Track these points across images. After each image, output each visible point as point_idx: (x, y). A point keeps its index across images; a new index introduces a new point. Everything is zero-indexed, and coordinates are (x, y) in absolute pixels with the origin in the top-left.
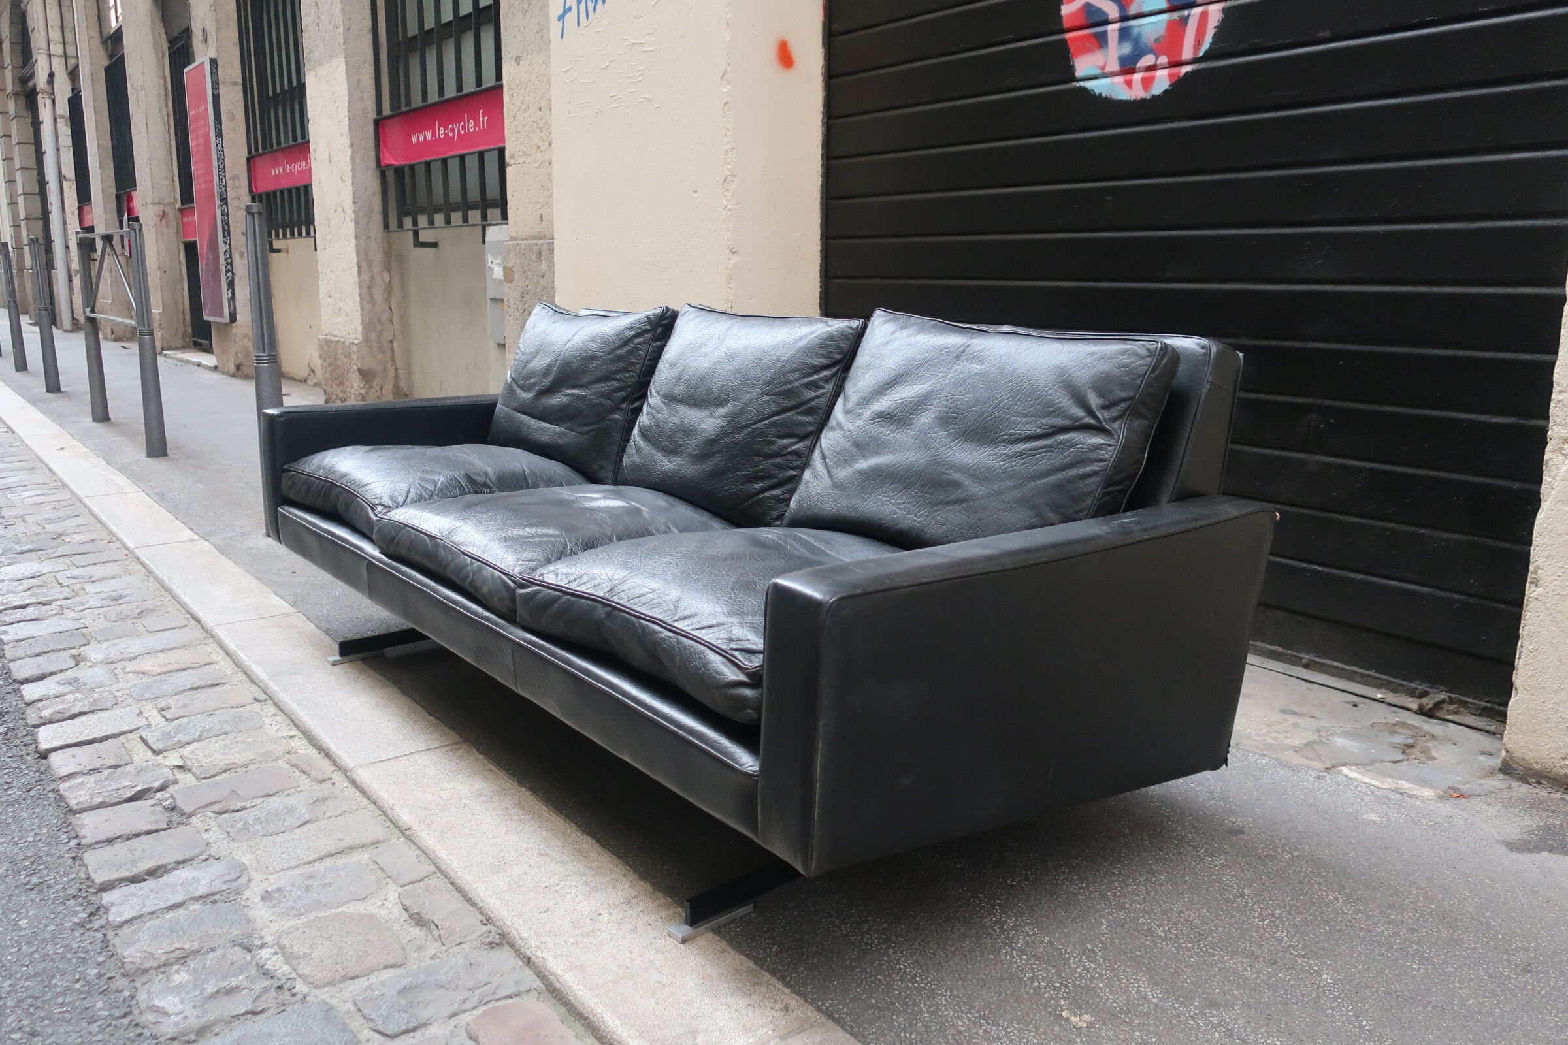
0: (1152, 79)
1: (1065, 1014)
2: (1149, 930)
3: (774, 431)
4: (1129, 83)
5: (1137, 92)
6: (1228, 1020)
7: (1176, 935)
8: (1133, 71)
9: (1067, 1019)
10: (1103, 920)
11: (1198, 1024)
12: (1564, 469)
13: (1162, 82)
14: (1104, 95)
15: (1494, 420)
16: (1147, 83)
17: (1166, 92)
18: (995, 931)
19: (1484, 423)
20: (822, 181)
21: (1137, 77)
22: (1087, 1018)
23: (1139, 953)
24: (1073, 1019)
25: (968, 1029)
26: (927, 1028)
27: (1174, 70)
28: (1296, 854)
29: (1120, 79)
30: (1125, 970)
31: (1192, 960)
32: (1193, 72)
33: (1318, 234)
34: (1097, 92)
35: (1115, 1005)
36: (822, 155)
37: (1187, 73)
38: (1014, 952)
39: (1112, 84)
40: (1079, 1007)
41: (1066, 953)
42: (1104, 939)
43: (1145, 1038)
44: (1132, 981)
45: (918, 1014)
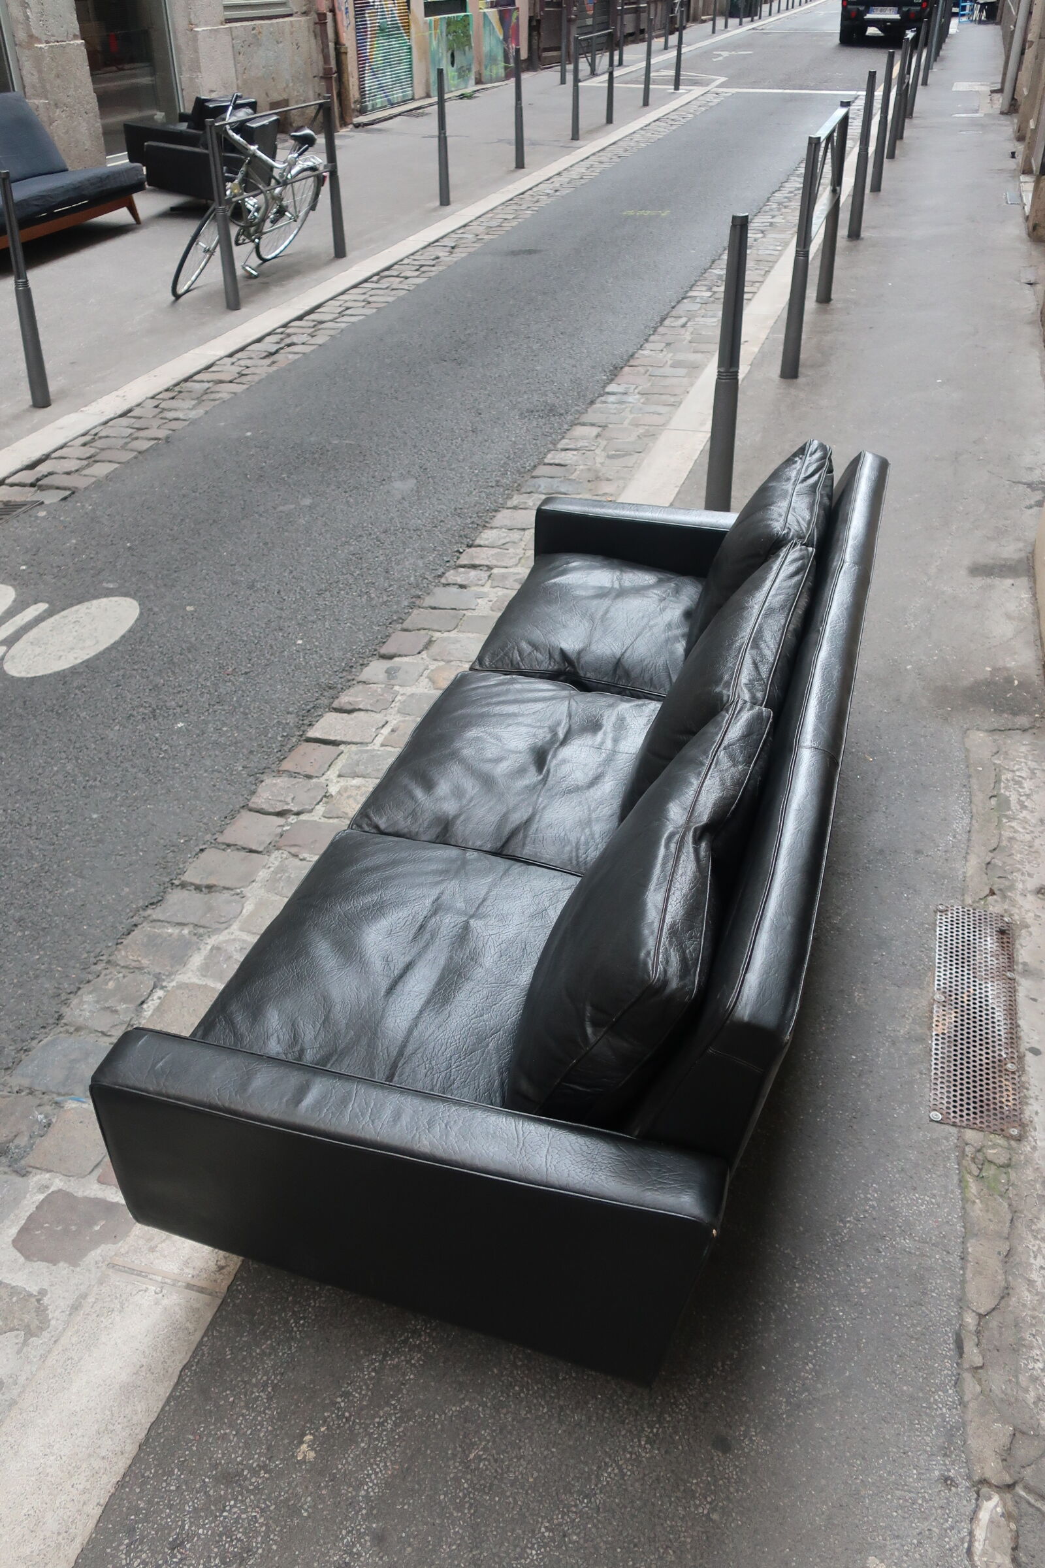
1: (308, 1438)
2: (473, 1444)
6: (362, 1559)
7: (478, 1468)
9: (301, 1442)
10: (467, 1403)
11: (343, 1538)
18: (400, 1336)
22: (311, 1455)
23: (429, 1452)
24: (304, 1447)
25: (255, 1385)
26: (244, 1359)
28: (715, 1516)
30: (395, 1452)
31: (442, 1497)
35: (340, 1466)
38: (377, 1364)
40: (321, 1444)
41: (398, 1400)
42: (437, 1416)
43: (306, 1507)
44: (382, 1464)
45: (258, 1345)
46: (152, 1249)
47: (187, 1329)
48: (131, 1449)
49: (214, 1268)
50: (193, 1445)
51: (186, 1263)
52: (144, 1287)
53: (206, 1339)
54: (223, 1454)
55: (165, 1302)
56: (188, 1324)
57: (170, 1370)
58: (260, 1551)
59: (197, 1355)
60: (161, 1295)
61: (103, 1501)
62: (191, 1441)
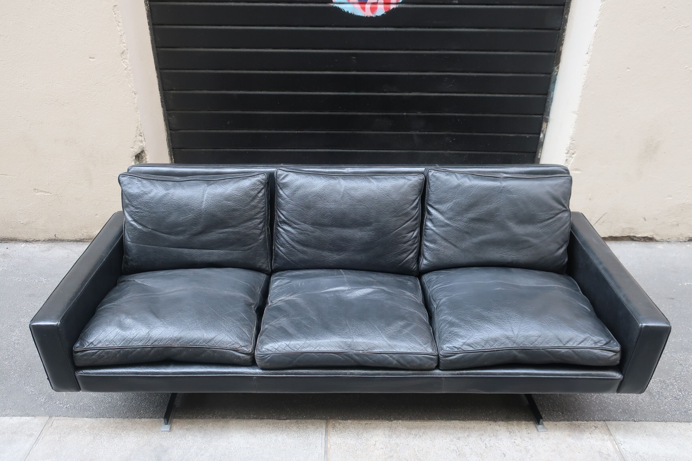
0: (376, 8)
3: (405, 231)
4: (364, 9)
5: (367, 13)
8: (365, 3)
12: (572, 161)
13: (381, 11)
14: (350, 12)
15: (511, 135)
16: (373, 10)
17: (383, 15)
19: (508, 137)
20: (152, 38)
21: (368, 6)
27: (387, 6)
29: (358, 6)
32: (396, 8)
33: (450, 76)
34: (346, 10)
36: (148, 23)
37: (393, 8)
39: (354, 8)
45: (610, 403)
46: (609, 455)
47: (624, 427)
48: (669, 424)
49: (597, 429)
50: (652, 407)
51: (604, 440)
52: (623, 450)
53: (622, 420)
54: (646, 398)
55: (622, 440)
56: (622, 428)
57: (640, 425)
58: (658, 378)
59: (628, 420)
60: (621, 442)
61: (688, 424)
62: (651, 408)
